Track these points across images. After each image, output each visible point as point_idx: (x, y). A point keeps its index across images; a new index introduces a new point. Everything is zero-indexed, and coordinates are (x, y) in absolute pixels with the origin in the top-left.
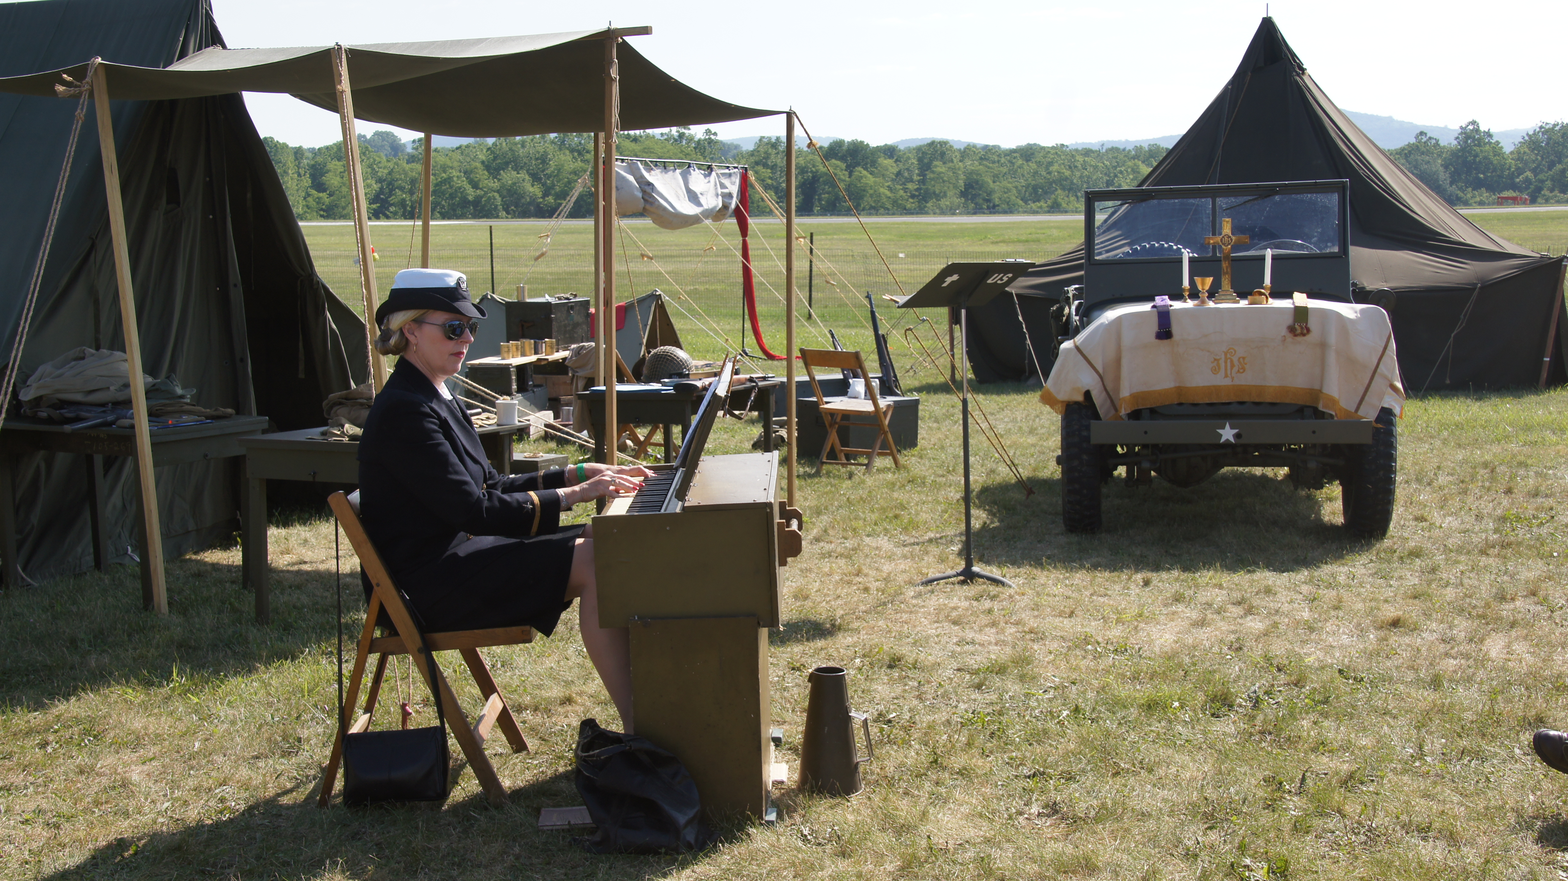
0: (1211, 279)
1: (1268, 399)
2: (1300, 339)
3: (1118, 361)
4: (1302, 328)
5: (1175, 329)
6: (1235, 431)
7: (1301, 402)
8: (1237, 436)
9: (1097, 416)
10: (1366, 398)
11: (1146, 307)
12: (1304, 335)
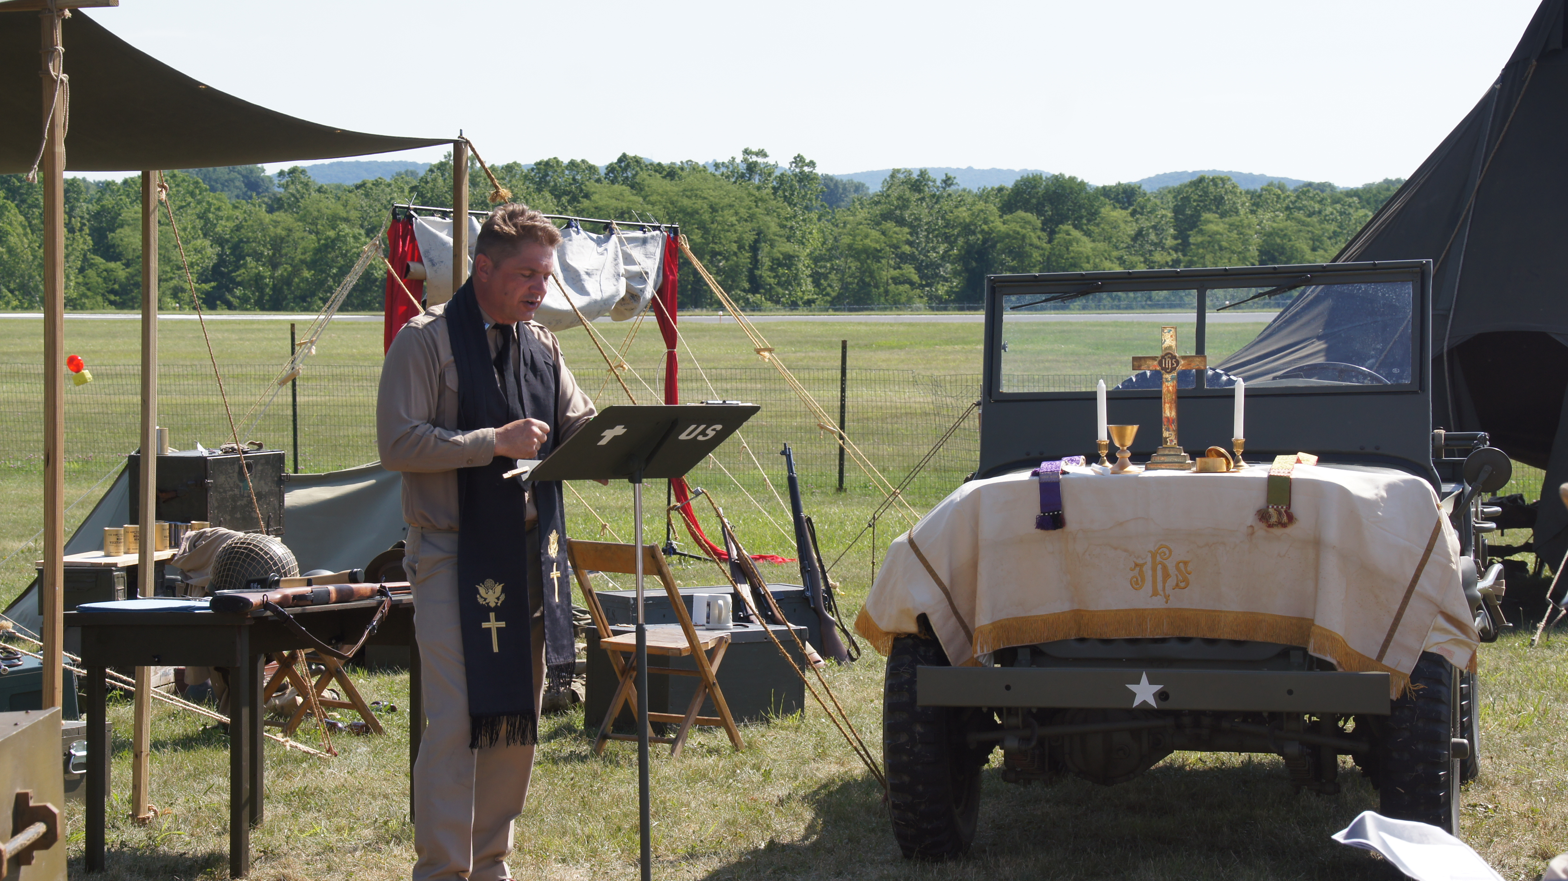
0: (1135, 428)
1: (1225, 633)
2: (1278, 531)
3: (974, 565)
4: (1280, 513)
5: (1070, 512)
6: (1157, 688)
7: (1283, 641)
8: (1161, 696)
9: (941, 659)
10: (1396, 635)
11: (1025, 475)
12: (1284, 525)
